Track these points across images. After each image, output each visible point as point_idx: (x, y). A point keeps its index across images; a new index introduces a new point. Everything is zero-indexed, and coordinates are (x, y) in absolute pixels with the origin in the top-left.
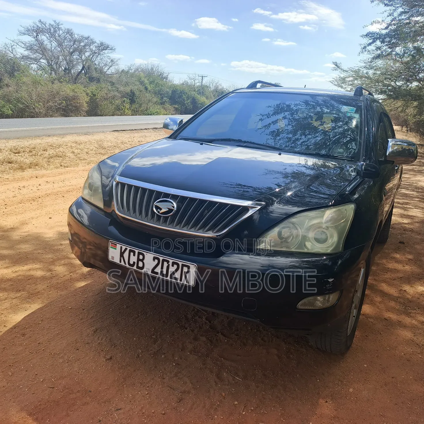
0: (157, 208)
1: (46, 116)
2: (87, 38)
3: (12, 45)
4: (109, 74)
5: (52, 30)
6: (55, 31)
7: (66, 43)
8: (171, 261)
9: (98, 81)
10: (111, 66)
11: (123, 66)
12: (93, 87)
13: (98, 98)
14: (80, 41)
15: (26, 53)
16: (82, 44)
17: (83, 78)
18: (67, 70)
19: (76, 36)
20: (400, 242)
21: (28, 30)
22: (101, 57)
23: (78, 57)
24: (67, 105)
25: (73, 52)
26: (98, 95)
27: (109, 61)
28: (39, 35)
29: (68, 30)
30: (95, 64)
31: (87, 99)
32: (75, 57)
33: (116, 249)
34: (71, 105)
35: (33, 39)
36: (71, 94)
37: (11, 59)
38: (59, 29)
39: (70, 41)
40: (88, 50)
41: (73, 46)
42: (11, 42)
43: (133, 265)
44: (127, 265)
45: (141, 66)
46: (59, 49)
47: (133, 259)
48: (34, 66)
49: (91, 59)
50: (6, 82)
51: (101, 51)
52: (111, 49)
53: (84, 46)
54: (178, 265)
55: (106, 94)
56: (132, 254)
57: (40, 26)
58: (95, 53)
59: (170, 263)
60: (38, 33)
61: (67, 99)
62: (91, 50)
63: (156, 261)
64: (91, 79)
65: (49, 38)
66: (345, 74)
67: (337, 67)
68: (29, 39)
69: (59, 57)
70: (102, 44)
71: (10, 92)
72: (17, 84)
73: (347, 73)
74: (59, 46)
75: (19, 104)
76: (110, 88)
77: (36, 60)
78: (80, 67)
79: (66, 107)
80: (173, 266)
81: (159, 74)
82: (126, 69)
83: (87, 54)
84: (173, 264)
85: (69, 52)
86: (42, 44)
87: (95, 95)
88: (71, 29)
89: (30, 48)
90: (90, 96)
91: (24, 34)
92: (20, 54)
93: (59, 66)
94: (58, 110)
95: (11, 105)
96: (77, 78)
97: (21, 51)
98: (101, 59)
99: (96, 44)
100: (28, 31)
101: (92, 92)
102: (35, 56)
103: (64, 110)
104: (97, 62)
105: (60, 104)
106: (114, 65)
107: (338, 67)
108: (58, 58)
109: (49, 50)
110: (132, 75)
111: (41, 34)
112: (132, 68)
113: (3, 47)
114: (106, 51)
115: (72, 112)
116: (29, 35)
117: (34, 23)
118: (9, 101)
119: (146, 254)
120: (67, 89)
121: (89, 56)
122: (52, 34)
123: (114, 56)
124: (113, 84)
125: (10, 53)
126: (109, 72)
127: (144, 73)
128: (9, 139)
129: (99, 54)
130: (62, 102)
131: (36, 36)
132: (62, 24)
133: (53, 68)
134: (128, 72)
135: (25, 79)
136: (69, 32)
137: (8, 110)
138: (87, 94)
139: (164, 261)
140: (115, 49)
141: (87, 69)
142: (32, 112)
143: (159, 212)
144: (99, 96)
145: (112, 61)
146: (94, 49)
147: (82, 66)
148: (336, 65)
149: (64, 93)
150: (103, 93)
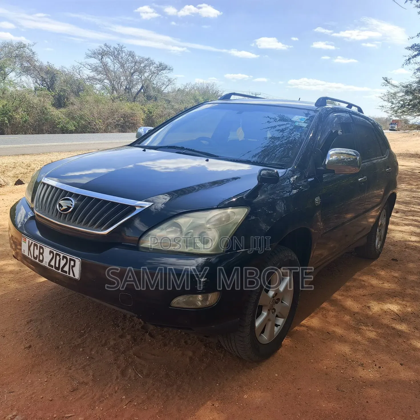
0: (60, 205)
1: (105, 131)
2: (147, 60)
3: (79, 67)
4: (166, 93)
5: (116, 53)
6: (119, 54)
7: (128, 65)
8: (62, 255)
9: (156, 99)
10: (168, 85)
11: (179, 85)
12: (150, 105)
13: (154, 116)
14: (140, 63)
15: (92, 74)
16: (142, 65)
17: (141, 98)
18: (128, 90)
19: (137, 58)
20: (393, 260)
21: (95, 53)
22: (159, 77)
23: (138, 77)
24: (126, 122)
25: (134, 73)
26: (154, 112)
27: (166, 80)
28: (104, 58)
29: (130, 52)
30: (153, 84)
31: (143, 116)
32: (135, 77)
33: (26, 243)
34: (128, 122)
35: (99, 62)
36: (129, 111)
37: (77, 80)
38: (122, 51)
39: (132, 62)
40: (147, 71)
41: (134, 68)
42: (79, 65)
43: (36, 258)
44: (33, 258)
45: (197, 85)
46: (121, 70)
47: (37, 253)
48: (98, 86)
49: (150, 79)
50: (71, 101)
51: (160, 71)
52: (169, 69)
53: (144, 67)
54: (66, 258)
55: (162, 111)
56: (36, 247)
57: (105, 49)
58: (154, 73)
59: (61, 257)
60: (103, 56)
61: (125, 116)
62: (150, 70)
63: (52, 254)
64: (149, 98)
65: (113, 60)
66: (395, 89)
67: (387, 82)
68: (94, 61)
69: (120, 77)
70: (161, 65)
71: (74, 110)
72: (81, 103)
73: (398, 88)
74: (121, 67)
75: (82, 121)
76: (165, 106)
77: (100, 80)
78: (139, 87)
79: (123, 124)
80: (63, 260)
81: (214, 92)
82: (182, 88)
83: (146, 75)
84: (64, 257)
85: (130, 72)
86: (106, 65)
87: (151, 113)
88: (133, 52)
89: (95, 69)
90: (147, 114)
91: (91, 57)
92: (86, 75)
93: (121, 85)
94: (116, 126)
95: (74, 122)
96: (136, 96)
97: (87, 73)
98: (160, 79)
99: (155, 65)
100: (94, 55)
101: (148, 110)
102: (99, 76)
103: (122, 127)
104: (155, 82)
105: (118, 121)
106: (171, 85)
107: (389, 83)
108: (120, 79)
109: (112, 71)
110: (188, 94)
111: (106, 56)
112: (187, 87)
113: (72, 69)
114: (164, 72)
115: (129, 128)
116: (95, 58)
117: (100, 47)
118: (73, 118)
119: (45, 248)
120: (126, 107)
121: (148, 76)
122: (116, 56)
123: (171, 75)
124: (169, 102)
125: (77, 74)
126: (166, 91)
127: (199, 91)
128: (62, 152)
129: (158, 74)
130: (120, 119)
131: (101, 59)
132: (125, 47)
133: (115, 88)
134: (183, 91)
135: (88, 98)
136: (131, 54)
137: (72, 127)
138: (144, 112)
139: (57, 254)
140: (172, 69)
141: (145, 88)
142: (93, 128)
143: (60, 209)
144: (154, 114)
145: (169, 80)
146: (153, 69)
147: (141, 85)
148: (386, 81)
149: (123, 110)
150: (159, 110)
